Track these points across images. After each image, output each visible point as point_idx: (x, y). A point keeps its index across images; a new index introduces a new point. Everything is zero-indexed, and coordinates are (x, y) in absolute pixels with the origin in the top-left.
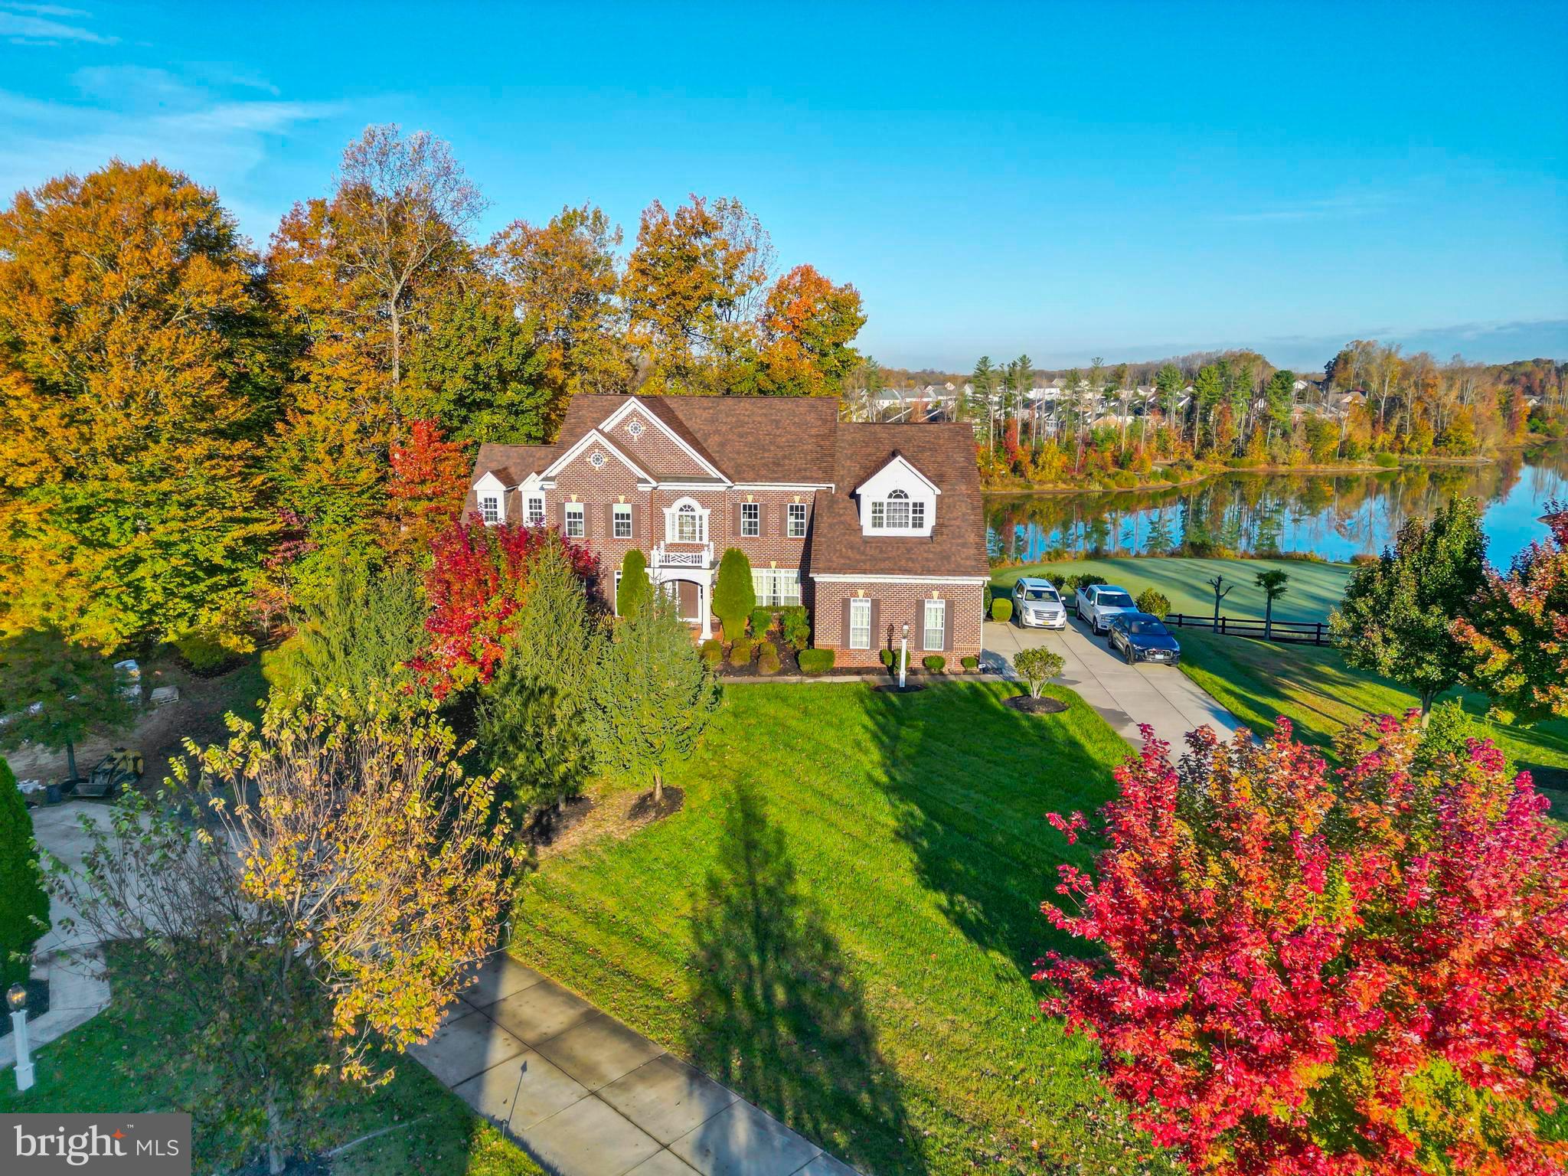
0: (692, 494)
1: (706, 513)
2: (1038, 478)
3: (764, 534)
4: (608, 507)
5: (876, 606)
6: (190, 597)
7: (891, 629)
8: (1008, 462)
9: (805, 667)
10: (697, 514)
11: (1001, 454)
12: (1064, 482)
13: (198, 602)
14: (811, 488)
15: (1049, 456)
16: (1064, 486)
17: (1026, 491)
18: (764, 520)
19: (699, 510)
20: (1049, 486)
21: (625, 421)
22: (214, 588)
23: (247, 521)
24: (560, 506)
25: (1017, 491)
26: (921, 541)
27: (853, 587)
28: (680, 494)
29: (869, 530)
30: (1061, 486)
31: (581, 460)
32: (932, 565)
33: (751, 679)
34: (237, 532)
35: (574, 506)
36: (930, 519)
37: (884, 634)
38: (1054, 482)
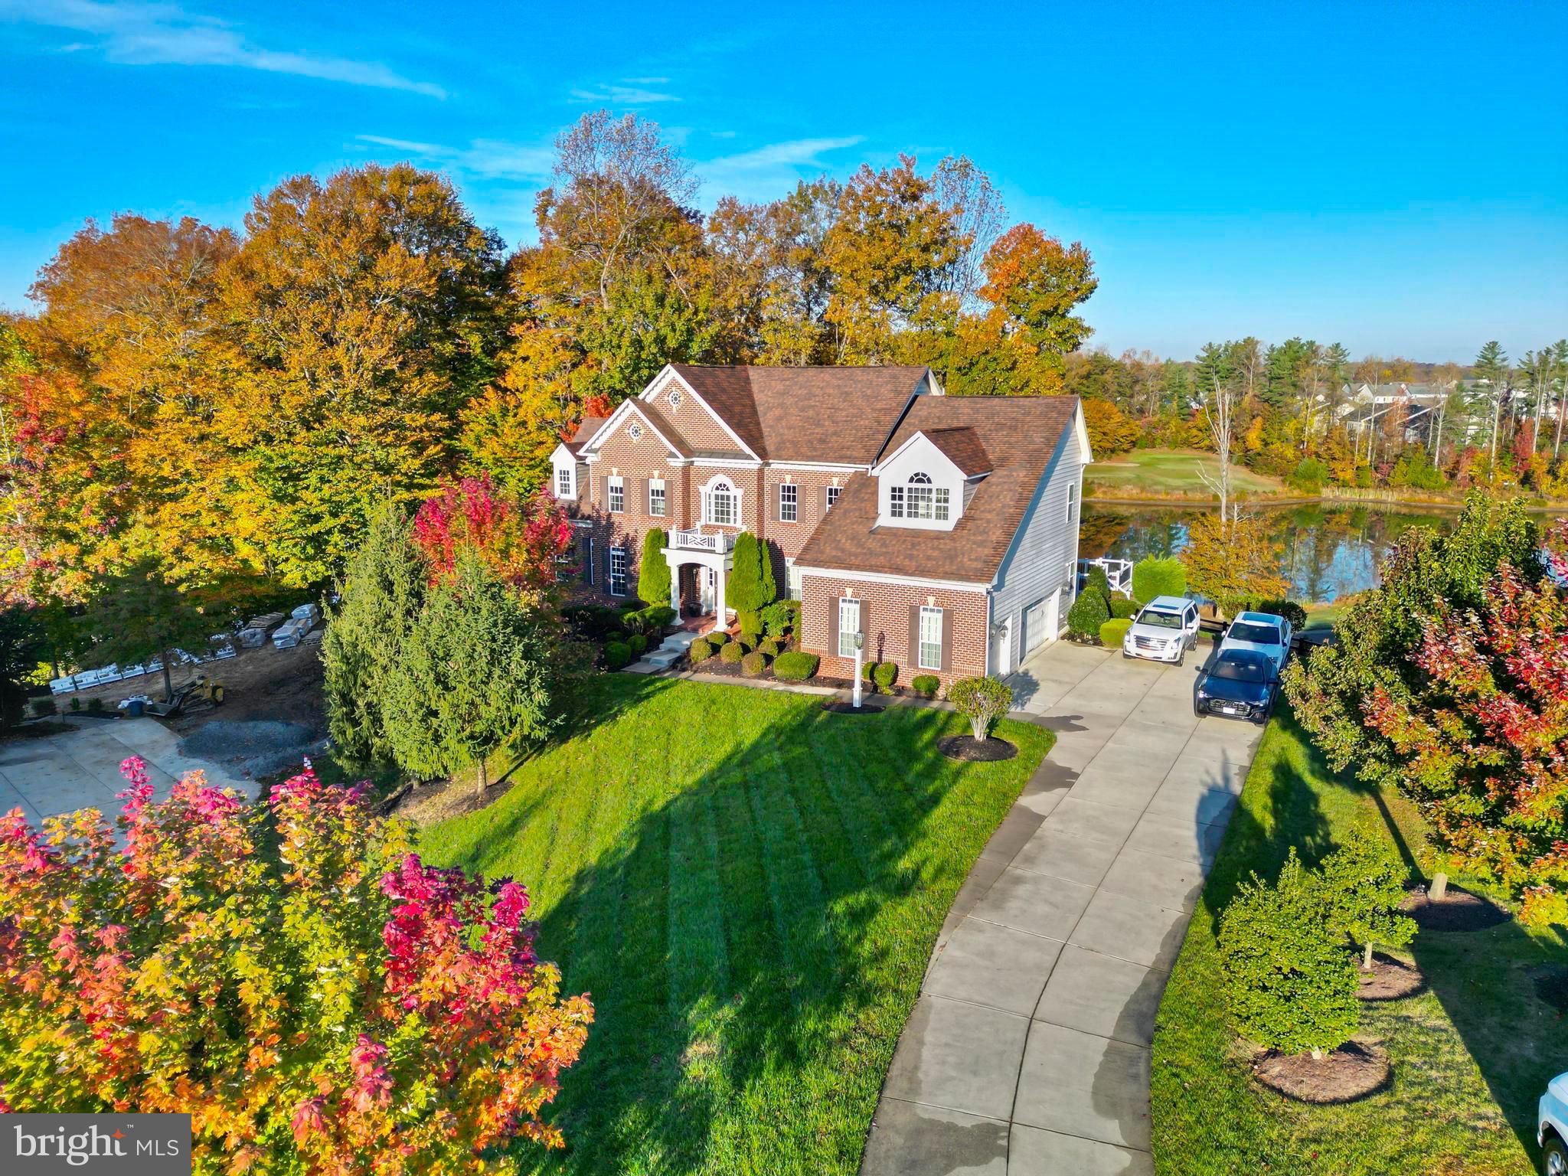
0: (728, 472)
1: (740, 493)
3: (801, 520)
4: (645, 483)
5: (865, 608)
7: (881, 638)
8: (1515, 471)
9: (779, 672)
10: (731, 494)
14: (849, 469)
18: (803, 503)
19: (736, 492)
21: (664, 391)
24: (604, 480)
27: (842, 584)
28: (714, 471)
29: (885, 519)
31: (620, 428)
32: (930, 565)
33: (730, 679)
35: (616, 481)
36: (956, 511)
37: (874, 643)
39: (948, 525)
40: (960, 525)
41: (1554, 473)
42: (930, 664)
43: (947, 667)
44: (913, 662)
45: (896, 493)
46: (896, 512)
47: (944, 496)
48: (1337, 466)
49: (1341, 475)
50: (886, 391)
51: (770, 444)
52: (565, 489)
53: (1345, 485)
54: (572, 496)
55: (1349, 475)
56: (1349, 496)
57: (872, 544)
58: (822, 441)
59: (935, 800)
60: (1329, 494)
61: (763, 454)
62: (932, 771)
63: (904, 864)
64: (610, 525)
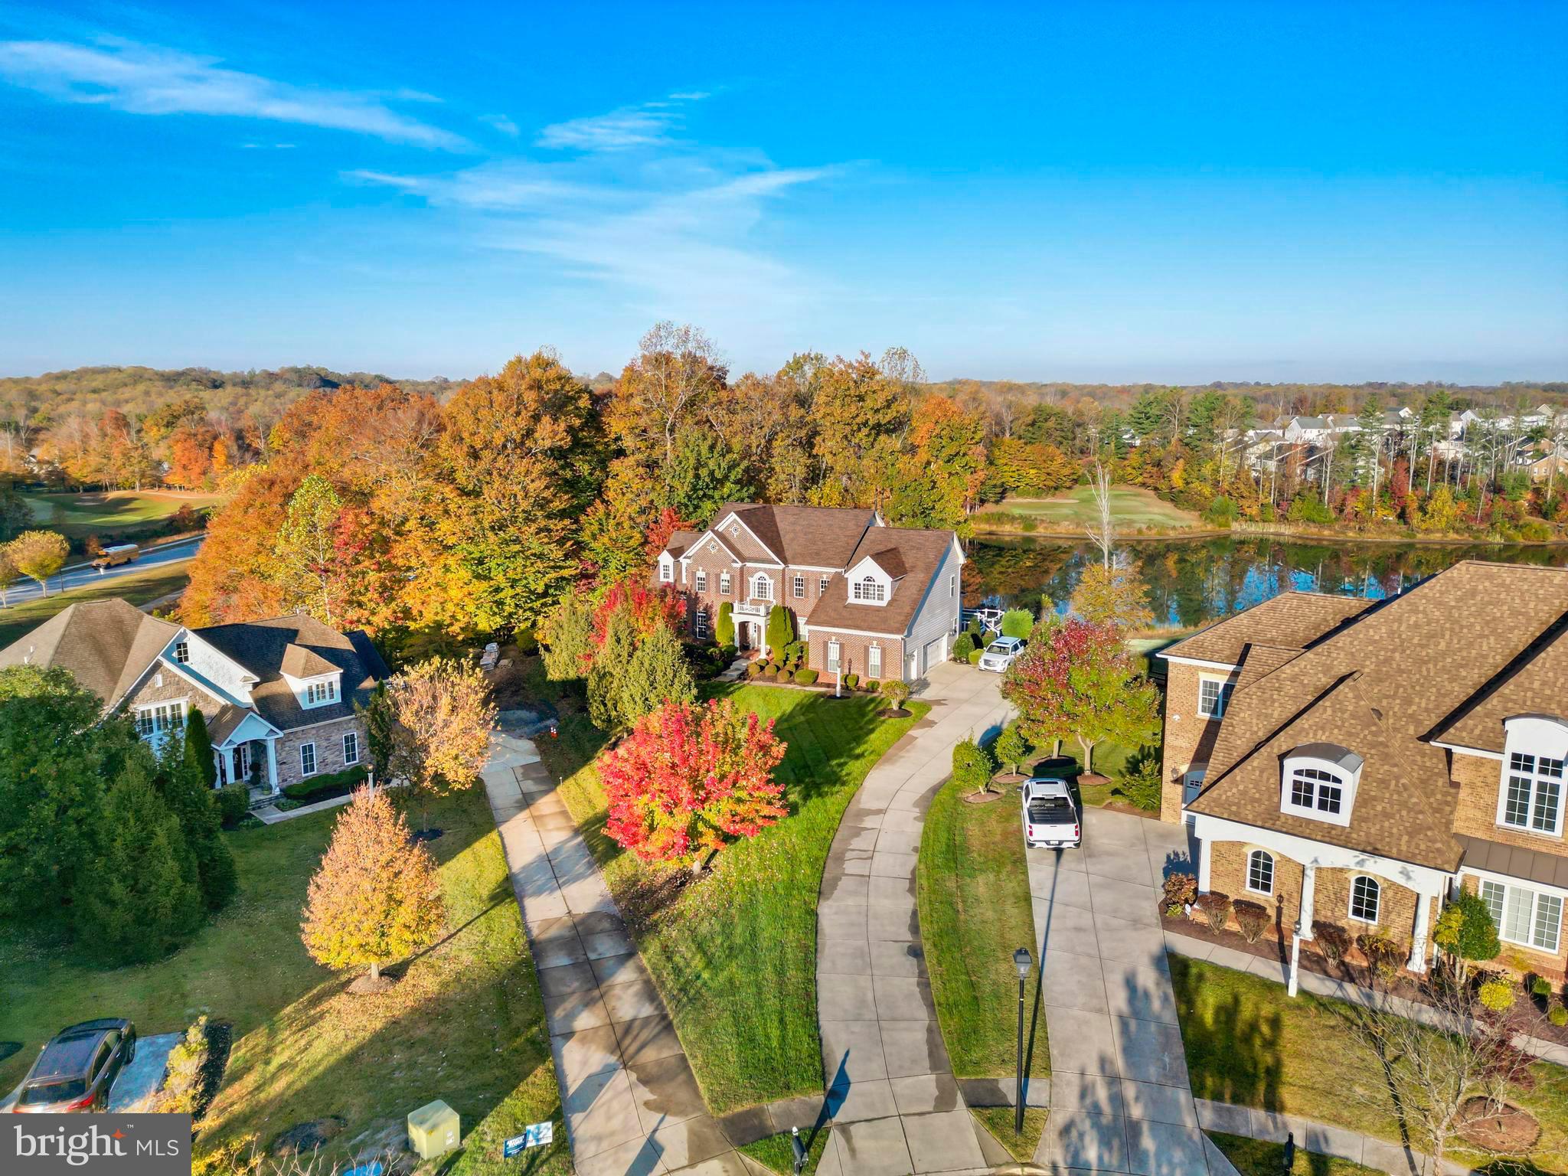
0: (765, 571)
1: (772, 582)
2: (1424, 526)
3: (806, 597)
4: (718, 576)
5: (842, 646)
6: (531, 609)
7: (850, 662)
8: (1393, 507)
9: (797, 680)
10: (767, 582)
11: (1386, 500)
12: (1457, 531)
13: (537, 613)
14: (833, 570)
15: (1439, 504)
16: (1456, 536)
17: (1406, 540)
18: (807, 588)
19: (770, 582)
20: (1437, 536)
21: (729, 526)
22: (544, 605)
23: (561, 568)
24: (694, 574)
25: (1395, 539)
26: (878, 609)
27: (830, 634)
28: (757, 570)
29: (852, 599)
30: (1452, 536)
31: (704, 546)
32: (874, 625)
33: (771, 684)
34: (553, 575)
35: (701, 574)
36: (888, 596)
37: (846, 665)
38: (1444, 532)
39: (884, 603)
40: (890, 603)
41: (1422, 509)
42: (874, 676)
43: (883, 676)
44: (866, 674)
45: (857, 586)
46: (857, 596)
47: (881, 588)
48: (1245, 503)
49: (1248, 511)
50: (851, 524)
51: (788, 554)
52: (666, 576)
53: (1252, 519)
54: (671, 580)
55: (1254, 511)
56: (1254, 529)
57: (845, 613)
58: (817, 554)
59: (872, 731)
60: (1238, 528)
61: (785, 561)
62: (871, 721)
63: (858, 751)
64: (697, 598)
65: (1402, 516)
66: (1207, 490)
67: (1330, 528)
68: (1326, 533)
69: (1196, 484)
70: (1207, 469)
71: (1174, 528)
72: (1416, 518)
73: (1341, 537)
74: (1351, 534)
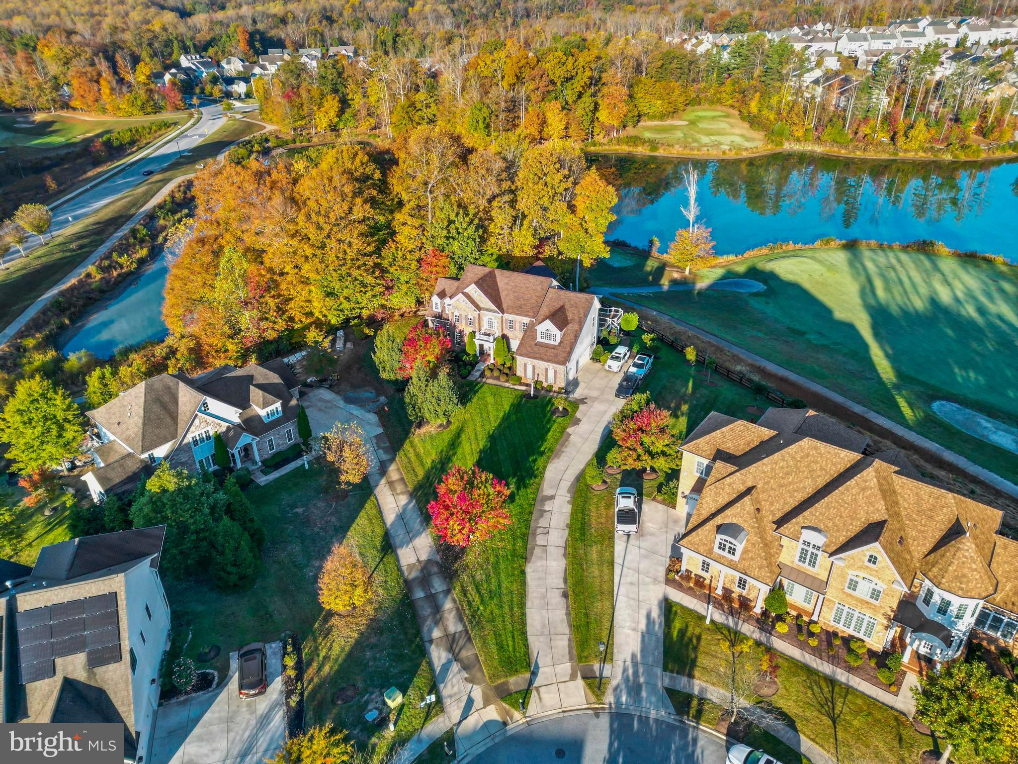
0: (492, 316)
2: (905, 147)
3: (515, 329)
4: (466, 315)
5: (534, 368)
7: (538, 374)
8: (888, 131)
9: (511, 380)
10: (493, 322)
11: (885, 126)
12: (924, 151)
14: (529, 318)
16: (923, 155)
17: (892, 158)
18: (515, 325)
19: (495, 320)
20: (912, 154)
21: (471, 291)
24: (453, 313)
25: (885, 156)
26: (553, 347)
27: (529, 362)
28: (487, 315)
29: (539, 339)
30: (921, 154)
31: (458, 300)
32: (550, 358)
33: (497, 381)
35: (457, 313)
36: (558, 339)
37: (536, 376)
38: (916, 151)
39: (556, 343)
40: (559, 345)
41: (906, 135)
42: (551, 380)
43: (555, 383)
44: (546, 381)
45: (542, 333)
46: (542, 338)
47: (555, 335)
48: (795, 128)
49: (796, 134)
50: (539, 288)
51: (505, 306)
52: (437, 308)
53: (798, 140)
54: (440, 310)
55: (799, 133)
56: (798, 147)
57: (536, 349)
58: (520, 307)
59: (549, 430)
60: (788, 146)
61: (503, 313)
62: (549, 421)
63: (542, 449)
64: (455, 326)
65: (893, 139)
66: (772, 117)
67: (846, 147)
68: (843, 151)
69: (765, 112)
70: (774, 100)
71: (746, 149)
72: (901, 141)
73: (852, 155)
74: (858, 153)
